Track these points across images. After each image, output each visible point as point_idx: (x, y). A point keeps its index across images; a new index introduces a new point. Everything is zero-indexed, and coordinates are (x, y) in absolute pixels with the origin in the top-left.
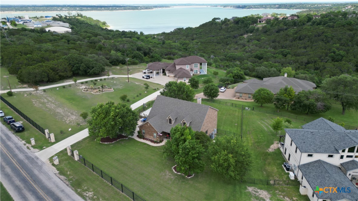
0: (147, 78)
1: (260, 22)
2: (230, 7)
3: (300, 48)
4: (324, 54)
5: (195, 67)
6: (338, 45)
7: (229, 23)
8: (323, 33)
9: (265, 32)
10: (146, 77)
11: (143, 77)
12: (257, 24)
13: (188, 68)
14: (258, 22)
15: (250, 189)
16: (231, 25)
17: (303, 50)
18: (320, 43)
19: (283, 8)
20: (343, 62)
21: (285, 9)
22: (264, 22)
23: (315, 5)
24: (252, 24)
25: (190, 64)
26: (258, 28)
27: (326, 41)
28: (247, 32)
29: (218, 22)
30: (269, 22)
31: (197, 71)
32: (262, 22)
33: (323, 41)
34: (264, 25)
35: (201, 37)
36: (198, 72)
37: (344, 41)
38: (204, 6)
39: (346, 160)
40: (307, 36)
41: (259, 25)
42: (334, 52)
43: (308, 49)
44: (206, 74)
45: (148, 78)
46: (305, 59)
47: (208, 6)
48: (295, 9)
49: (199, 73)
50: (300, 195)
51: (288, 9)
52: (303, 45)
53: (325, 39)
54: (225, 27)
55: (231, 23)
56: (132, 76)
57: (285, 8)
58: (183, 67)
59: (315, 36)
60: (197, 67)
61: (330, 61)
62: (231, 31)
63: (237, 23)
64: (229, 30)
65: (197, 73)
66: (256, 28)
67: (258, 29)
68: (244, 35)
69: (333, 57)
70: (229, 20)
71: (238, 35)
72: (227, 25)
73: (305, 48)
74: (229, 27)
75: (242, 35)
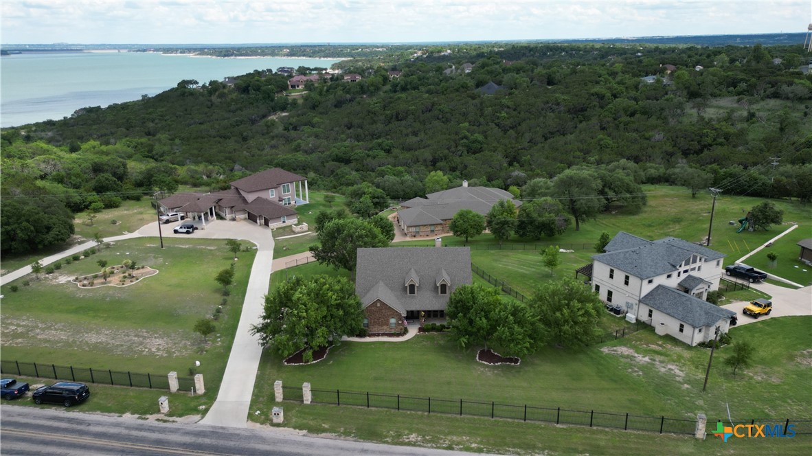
0: (188, 232)
1: (293, 87)
2: (181, 53)
3: (407, 135)
4: (452, 143)
5: (284, 192)
6: (466, 124)
7: (226, 91)
8: (433, 104)
9: (314, 107)
10: (185, 230)
11: (176, 232)
12: (288, 92)
13: (273, 195)
14: (290, 87)
15: (605, 350)
16: (234, 95)
17: (415, 139)
18: (436, 123)
19: (300, 56)
20: (487, 153)
21: (304, 58)
22: (300, 87)
23: (357, 49)
24: (277, 92)
25: (275, 188)
26: (295, 100)
27: (443, 119)
28: (274, 110)
29: (194, 89)
30: (312, 87)
31: (289, 199)
32: (298, 87)
33: (438, 119)
34: (303, 93)
35: (169, 125)
36: (291, 202)
37: (472, 117)
38: (108, 49)
39: (683, 276)
40: (409, 113)
41: (293, 94)
42: (466, 137)
43: (422, 136)
44: (308, 202)
45: (191, 230)
46: (427, 155)
47: (122, 51)
48: (324, 57)
49: (293, 203)
50: (661, 337)
51: (310, 57)
52: (410, 130)
53: (440, 116)
54: (219, 100)
55: (231, 92)
56: (139, 233)
57: (304, 56)
58: (263, 195)
59: (423, 112)
60: (288, 191)
61: (465, 152)
62: (237, 110)
63: (244, 91)
64: (233, 107)
65: (289, 204)
66: (290, 101)
67: (294, 103)
68: (270, 115)
69: (467, 146)
70: (223, 85)
71: (258, 117)
72: (222, 96)
73: (415, 134)
74: (228, 99)
75: (264, 116)
